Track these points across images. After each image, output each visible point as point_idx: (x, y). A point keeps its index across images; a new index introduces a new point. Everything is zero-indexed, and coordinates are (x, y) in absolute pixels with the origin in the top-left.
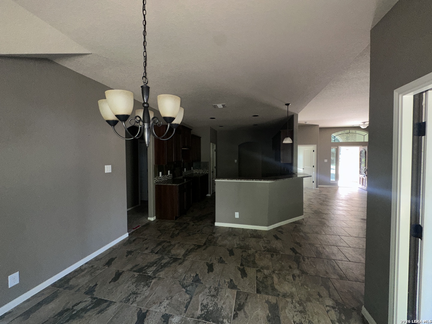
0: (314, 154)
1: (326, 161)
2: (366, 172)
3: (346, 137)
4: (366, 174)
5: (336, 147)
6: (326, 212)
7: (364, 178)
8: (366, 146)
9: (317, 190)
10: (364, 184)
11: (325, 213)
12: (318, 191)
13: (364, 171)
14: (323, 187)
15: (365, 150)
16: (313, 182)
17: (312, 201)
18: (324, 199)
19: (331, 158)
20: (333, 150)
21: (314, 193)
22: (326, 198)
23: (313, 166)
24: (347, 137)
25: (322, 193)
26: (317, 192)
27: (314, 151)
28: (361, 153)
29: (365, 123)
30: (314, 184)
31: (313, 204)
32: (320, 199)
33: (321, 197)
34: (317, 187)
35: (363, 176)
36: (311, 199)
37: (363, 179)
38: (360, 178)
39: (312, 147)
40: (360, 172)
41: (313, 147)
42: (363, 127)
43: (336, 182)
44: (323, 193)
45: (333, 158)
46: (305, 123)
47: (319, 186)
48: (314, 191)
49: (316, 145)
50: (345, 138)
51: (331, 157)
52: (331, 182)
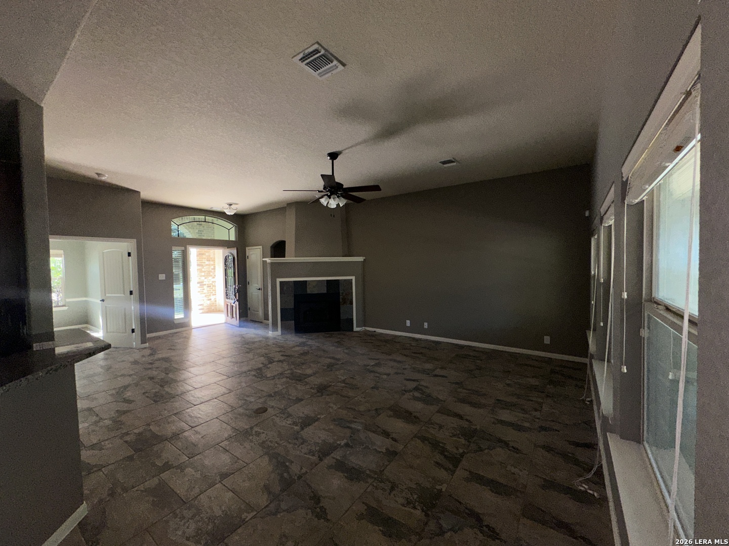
0: (132, 262)
1: (162, 277)
2: (237, 294)
3: (197, 231)
4: (237, 298)
5: (183, 248)
6: (170, 429)
7: (234, 305)
8: (233, 247)
9: (145, 348)
10: (234, 316)
11: (170, 434)
12: (148, 352)
13: (234, 294)
14: (159, 337)
15: (233, 255)
16: (133, 331)
17: (128, 394)
18: (163, 375)
19: (174, 271)
20: (176, 254)
21: (136, 362)
22: (167, 371)
23: (131, 293)
24: (199, 231)
25: (156, 357)
26: (143, 356)
27: (129, 254)
28: (226, 260)
29: (231, 205)
30: (137, 336)
31: (132, 406)
32: (151, 378)
33: (155, 373)
34: (143, 342)
35: (233, 301)
36: (125, 387)
37: (232, 306)
38: (227, 305)
39: (125, 246)
40: (227, 295)
41: (126, 243)
42: (229, 212)
43: (186, 320)
44: (160, 356)
45: (177, 271)
46: (96, 177)
47: (148, 336)
48: (137, 356)
49: (135, 240)
50: (196, 233)
51: (174, 268)
52: (176, 322)
